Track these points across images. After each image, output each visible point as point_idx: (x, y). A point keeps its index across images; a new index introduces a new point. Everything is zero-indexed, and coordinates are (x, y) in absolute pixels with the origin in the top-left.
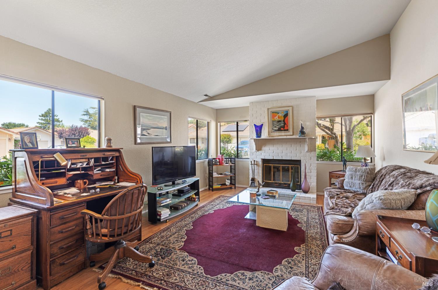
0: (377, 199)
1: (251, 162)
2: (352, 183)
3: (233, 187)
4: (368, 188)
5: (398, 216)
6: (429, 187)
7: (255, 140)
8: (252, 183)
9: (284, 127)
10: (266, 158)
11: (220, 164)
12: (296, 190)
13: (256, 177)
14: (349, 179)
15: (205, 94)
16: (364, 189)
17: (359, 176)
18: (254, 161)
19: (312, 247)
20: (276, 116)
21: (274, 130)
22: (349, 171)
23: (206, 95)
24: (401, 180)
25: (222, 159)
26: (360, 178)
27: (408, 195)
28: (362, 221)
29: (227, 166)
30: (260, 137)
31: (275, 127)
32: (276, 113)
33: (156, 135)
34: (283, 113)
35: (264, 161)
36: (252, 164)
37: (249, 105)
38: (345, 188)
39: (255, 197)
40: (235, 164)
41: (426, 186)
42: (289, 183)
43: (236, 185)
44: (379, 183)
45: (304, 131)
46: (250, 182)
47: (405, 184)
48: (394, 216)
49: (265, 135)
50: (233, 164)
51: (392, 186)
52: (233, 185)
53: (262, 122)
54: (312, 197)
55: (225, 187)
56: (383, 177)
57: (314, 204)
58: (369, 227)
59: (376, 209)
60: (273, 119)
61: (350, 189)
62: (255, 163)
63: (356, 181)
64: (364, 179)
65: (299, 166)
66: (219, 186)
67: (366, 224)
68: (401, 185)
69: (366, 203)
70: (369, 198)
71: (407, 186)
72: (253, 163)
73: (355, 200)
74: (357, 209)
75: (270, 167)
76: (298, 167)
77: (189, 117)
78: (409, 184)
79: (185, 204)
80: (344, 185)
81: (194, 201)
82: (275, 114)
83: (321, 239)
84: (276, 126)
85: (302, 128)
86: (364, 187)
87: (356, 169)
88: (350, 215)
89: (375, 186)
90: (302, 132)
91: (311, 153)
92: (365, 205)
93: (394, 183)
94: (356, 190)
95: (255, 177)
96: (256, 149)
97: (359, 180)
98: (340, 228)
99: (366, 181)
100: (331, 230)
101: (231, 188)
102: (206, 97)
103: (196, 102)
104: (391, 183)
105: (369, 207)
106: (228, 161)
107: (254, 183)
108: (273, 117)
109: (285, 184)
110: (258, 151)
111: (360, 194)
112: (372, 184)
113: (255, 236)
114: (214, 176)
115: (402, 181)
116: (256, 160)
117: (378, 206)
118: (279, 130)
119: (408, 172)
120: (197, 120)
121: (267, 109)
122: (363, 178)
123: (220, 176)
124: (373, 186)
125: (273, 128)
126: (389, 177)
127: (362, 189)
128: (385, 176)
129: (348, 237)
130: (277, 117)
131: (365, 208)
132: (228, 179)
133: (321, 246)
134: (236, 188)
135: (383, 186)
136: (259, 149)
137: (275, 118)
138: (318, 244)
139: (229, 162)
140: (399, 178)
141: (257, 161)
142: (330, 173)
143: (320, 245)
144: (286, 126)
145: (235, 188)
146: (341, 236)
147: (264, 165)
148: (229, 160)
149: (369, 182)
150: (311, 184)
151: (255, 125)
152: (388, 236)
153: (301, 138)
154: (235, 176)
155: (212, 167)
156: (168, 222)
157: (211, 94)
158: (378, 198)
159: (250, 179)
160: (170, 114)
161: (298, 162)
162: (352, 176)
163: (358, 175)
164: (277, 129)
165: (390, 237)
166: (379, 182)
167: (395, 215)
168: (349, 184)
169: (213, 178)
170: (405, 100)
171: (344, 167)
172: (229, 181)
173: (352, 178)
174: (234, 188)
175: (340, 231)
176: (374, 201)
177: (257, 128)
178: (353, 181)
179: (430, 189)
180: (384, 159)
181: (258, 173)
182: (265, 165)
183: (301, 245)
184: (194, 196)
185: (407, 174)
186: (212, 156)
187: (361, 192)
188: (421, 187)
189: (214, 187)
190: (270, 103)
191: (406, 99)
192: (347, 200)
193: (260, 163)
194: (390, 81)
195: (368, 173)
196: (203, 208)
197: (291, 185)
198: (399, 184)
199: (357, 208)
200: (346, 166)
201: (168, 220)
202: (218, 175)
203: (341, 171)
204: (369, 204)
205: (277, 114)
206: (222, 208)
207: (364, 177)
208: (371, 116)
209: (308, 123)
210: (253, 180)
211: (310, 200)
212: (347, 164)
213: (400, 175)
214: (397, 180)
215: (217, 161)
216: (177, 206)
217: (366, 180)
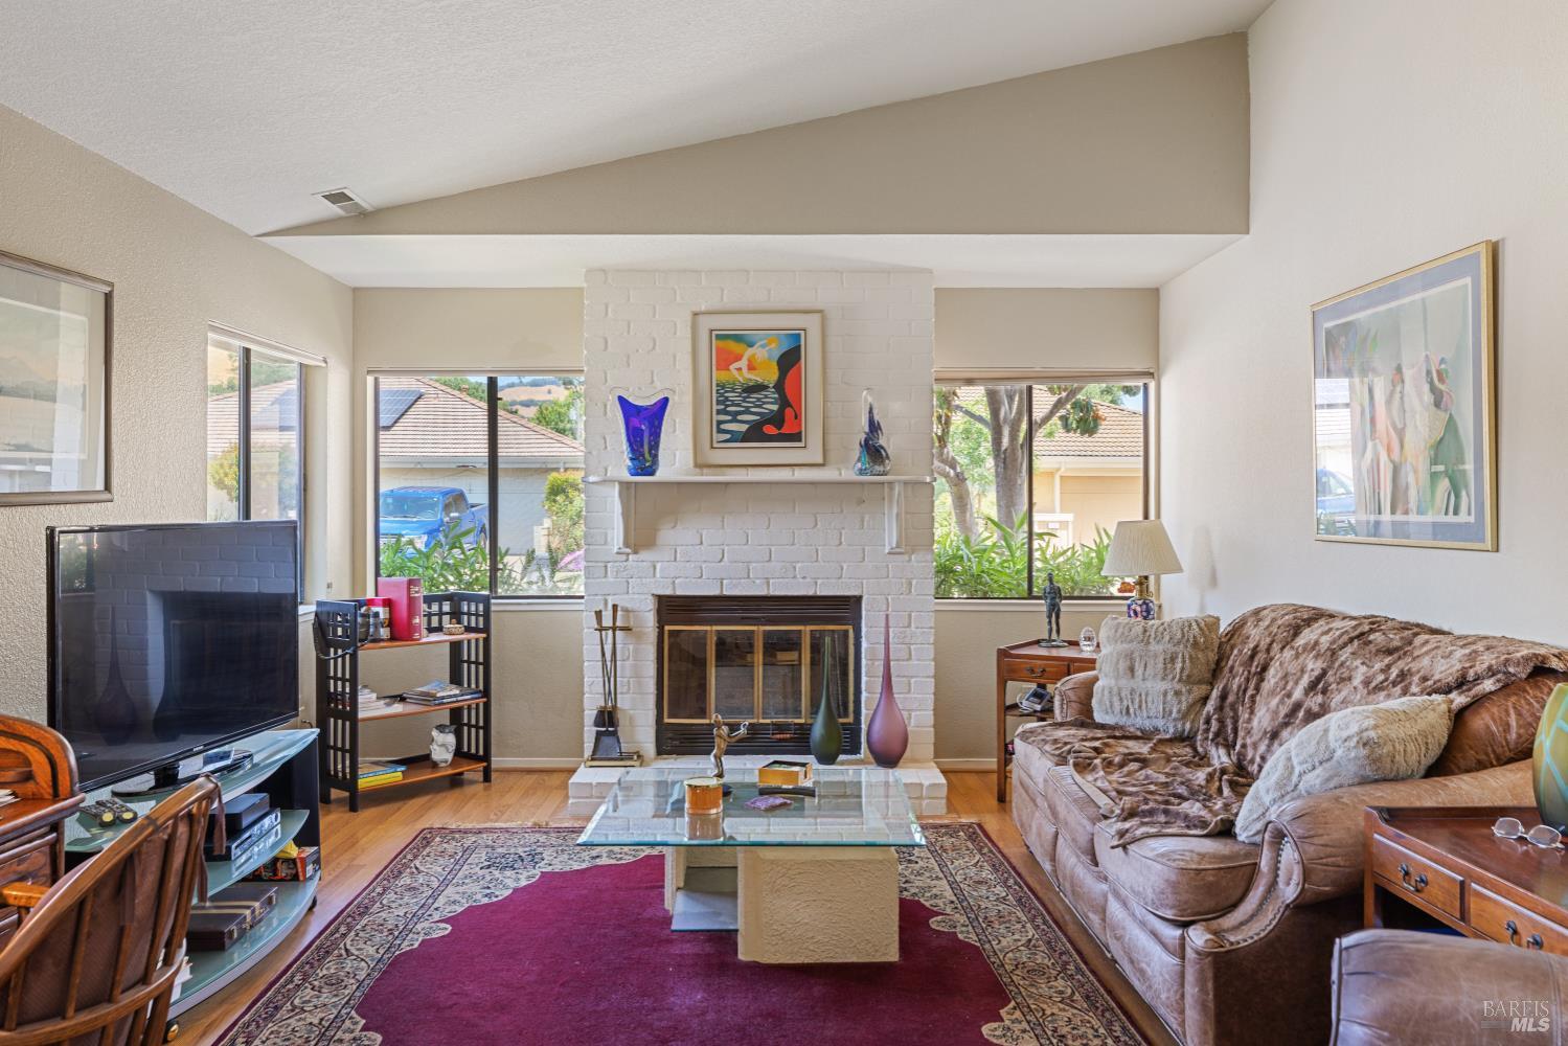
0: (1353, 743)
1: (599, 614)
2: (1132, 691)
3: (467, 776)
4: (1199, 712)
5: (1429, 803)
6: (1491, 681)
7: (625, 486)
8: (599, 735)
9: (777, 419)
10: (679, 592)
11: (393, 638)
12: (842, 757)
13: (623, 702)
14: (1117, 678)
15: (333, 188)
16: (1184, 717)
17: (1161, 659)
18: (615, 607)
19: (1048, 1012)
20: (739, 358)
21: (728, 436)
22: (1113, 640)
23: (337, 198)
24: (1358, 662)
25: (411, 601)
26: (1165, 669)
27: (1432, 717)
28: (1316, 840)
29: (433, 647)
30: (652, 473)
31: (735, 420)
32: (738, 339)
33: (22, 441)
34: (773, 345)
35: (672, 608)
36: (601, 629)
37: (585, 285)
38: (1098, 717)
39: (717, 806)
40: (486, 629)
41: (1478, 679)
42: (797, 721)
43: (497, 761)
44: (1252, 685)
45: (882, 441)
46: (590, 732)
47: (1381, 677)
48: (1418, 804)
49: (676, 456)
50: (476, 630)
51: (1324, 692)
52: (475, 758)
53: (658, 385)
54: (926, 783)
55: (426, 775)
56: (1261, 657)
57: (940, 817)
58: (1342, 863)
59: (1341, 786)
60: (723, 376)
61: (1123, 720)
62: (618, 624)
63: (1149, 684)
64: (1183, 669)
65: (850, 629)
66: (395, 776)
67: (1329, 850)
68: (1366, 683)
69: (1297, 770)
70: (1314, 742)
71: (1394, 684)
72: (607, 622)
73: (1175, 768)
74: (1257, 798)
75: (701, 640)
76: (847, 631)
77: (214, 329)
78: (1403, 675)
79: (257, 904)
80: (1094, 703)
81: (295, 878)
82: (733, 346)
83: (1064, 969)
84: (740, 413)
85: (874, 427)
86: (1184, 706)
87: (1145, 631)
88: (1226, 831)
89: (1231, 698)
90: (873, 452)
91: (910, 560)
92: (1295, 779)
93: (1330, 677)
94: (1148, 725)
95: (619, 705)
96: (626, 544)
97: (1163, 679)
98: (1210, 889)
99: (1189, 680)
100: (1171, 908)
101: (456, 782)
102: (335, 210)
103: (252, 234)
104: (1319, 679)
105: (1313, 780)
106: (441, 614)
107: (614, 734)
108: (725, 360)
109: (780, 728)
110: (636, 552)
111: (1170, 740)
112: (1215, 694)
113: (769, 1015)
114: (361, 715)
115: (1363, 669)
116: (623, 601)
117: (1350, 771)
118: (755, 434)
119: (1372, 631)
120: (247, 351)
121: (689, 318)
122: (1179, 665)
123: (398, 708)
124: (1223, 697)
125: (719, 423)
126: (1297, 656)
127: (1175, 720)
128: (1268, 650)
129: (1242, 924)
130: (743, 363)
131: (1296, 786)
132: (441, 728)
133: (1077, 996)
134: (494, 776)
135: (1272, 693)
136: (640, 539)
137: (733, 367)
138: (1061, 992)
139: (446, 618)
140: (1344, 655)
141: (626, 610)
142: (1003, 654)
143: (1073, 993)
144: (788, 411)
145: (487, 778)
146: (1214, 924)
147: (667, 628)
148: (446, 607)
149: (1200, 682)
150: (910, 718)
151: (621, 399)
152: (1454, 880)
153: (862, 484)
154: (487, 706)
155: (354, 657)
156: (176, 1037)
157: (367, 195)
158: (1355, 739)
159: (590, 715)
160: (108, 297)
161: (845, 608)
162: (1132, 660)
163: (1156, 656)
164: (744, 428)
165: (1462, 884)
166: (1248, 680)
167: (1419, 797)
168: (1121, 699)
169: (360, 724)
170: (1328, 333)
171: (1050, 622)
172: (451, 739)
173: (1132, 670)
174: (480, 776)
175: (1210, 904)
176: (1339, 753)
177: (635, 421)
178: (1137, 683)
179: (1493, 689)
180: (1214, 581)
181: (638, 675)
182: (671, 633)
183: (1003, 1012)
184: (294, 852)
185: (1372, 637)
186: (329, 586)
187: (1171, 730)
188: (1461, 683)
189: (363, 783)
190: (704, 283)
191: (1329, 324)
192: (1150, 772)
193: (649, 620)
194: (1247, 237)
195: (1195, 644)
196: (362, 915)
197: (818, 730)
198: (1350, 679)
199: (1257, 792)
200: (1058, 617)
201: (175, 1027)
202: (388, 705)
203: (1038, 642)
204: (1314, 768)
205: (743, 346)
206: (486, 900)
207: (1184, 662)
208: (1146, 386)
209: (896, 407)
210: (607, 719)
211: (920, 798)
212: (1063, 609)
213: (1345, 645)
214: (1337, 665)
215: (376, 615)
216: (212, 927)
217: (1189, 676)
